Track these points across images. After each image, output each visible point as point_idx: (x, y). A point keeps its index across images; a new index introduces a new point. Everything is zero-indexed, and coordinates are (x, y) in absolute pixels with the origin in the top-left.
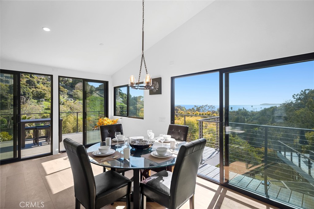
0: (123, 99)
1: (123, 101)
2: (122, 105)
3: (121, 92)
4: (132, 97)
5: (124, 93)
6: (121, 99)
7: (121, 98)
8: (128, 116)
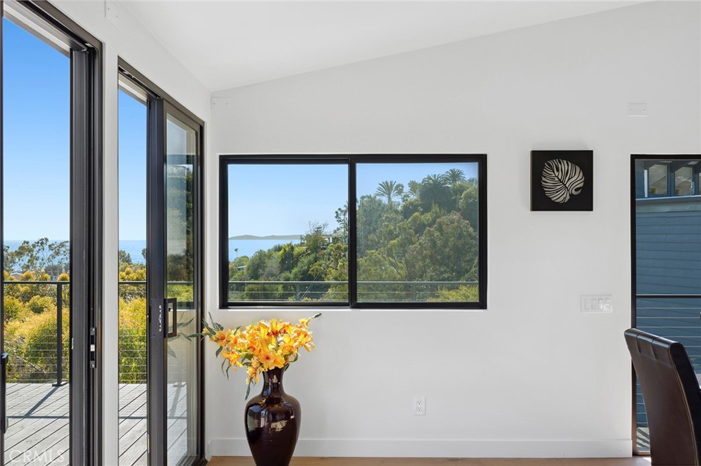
8: (354, 304)
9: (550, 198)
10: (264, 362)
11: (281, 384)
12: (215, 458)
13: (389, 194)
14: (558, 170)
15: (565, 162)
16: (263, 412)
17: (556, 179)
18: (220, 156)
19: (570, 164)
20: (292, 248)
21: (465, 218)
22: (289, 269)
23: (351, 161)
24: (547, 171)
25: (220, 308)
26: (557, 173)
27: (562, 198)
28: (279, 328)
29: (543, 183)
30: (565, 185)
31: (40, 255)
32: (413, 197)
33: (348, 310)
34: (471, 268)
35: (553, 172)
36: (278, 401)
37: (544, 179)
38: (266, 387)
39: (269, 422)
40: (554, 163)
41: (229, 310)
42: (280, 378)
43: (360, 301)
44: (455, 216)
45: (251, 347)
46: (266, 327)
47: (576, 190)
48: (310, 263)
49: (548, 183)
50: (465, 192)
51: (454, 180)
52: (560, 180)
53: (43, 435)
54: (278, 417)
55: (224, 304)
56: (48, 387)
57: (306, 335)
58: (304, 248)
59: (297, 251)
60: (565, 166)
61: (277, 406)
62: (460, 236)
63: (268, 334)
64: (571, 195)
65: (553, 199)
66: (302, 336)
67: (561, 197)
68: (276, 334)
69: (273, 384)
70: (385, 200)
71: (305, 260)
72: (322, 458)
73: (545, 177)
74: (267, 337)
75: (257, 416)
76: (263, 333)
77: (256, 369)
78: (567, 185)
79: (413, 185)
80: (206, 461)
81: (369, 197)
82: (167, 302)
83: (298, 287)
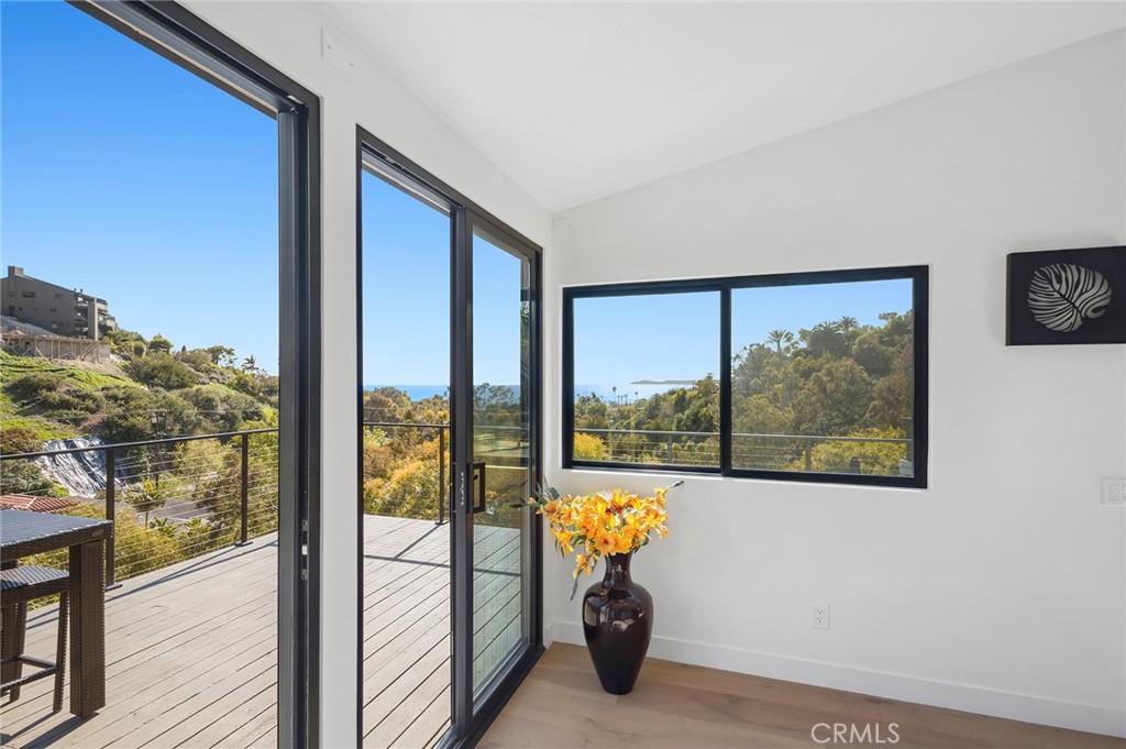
0: (125, 358)
1: (125, 368)
2: (123, 384)
3: (109, 323)
4: (171, 350)
5: (128, 329)
6: (112, 356)
7: (113, 352)
8: (726, 470)
9: (1044, 325)
10: (600, 549)
11: (628, 573)
12: (555, 644)
13: (778, 342)
14: (1059, 281)
15: (1073, 267)
16: (603, 608)
17: (1056, 295)
18: (564, 289)
19: (1083, 270)
20: (685, 392)
21: (859, 364)
22: (682, 411)
23: (724, 286)
24: (1039, 282)
25: (564, 467)
26: (1057, 286)
27: (1067, 324)
28: (623, 501)
29: (1031, 302)
30: (1073, 304)
31: (482, 396)
32: (803, 345)
33: (719, 479)
34: (865, 414)
35: (1051, 283)
36: (625, 595)
37: (1032, 296)
38: (608, 576)
39: (610, 620)
40: (1051, 271)
41: (573, 471)
42: (626, 567)
43: (735, 466)
44: (848, 362)
45: (584, 527)
46: (605, 501)
47: (1094, 311)
48: (701, 407)
49: (1039, 300)
50: (859, 338)
51: (847, 327)
52: (1063, 296)
53: (402, 582)
54: (623, 614)
55: (569, 462)
56: (432, 523)
57: (657, 516)
58: (696, 392)
59: (688, 396)
60: (1072, 273)
61: (622, 601)
62: (853, 381)
63: (608, 511)
64: (1085, 319)
65: (1049, 327)
66: (652, 516)
67: (1065, 321)
68: (619, 509)
69: (617, 573)
70: (774, 347)
71: (697, 403)
72: (684, 666)
73: (1034, 293)
74: (605, 515)
75: (597, 611)
76: (601, 508)
77: (588, 558)
78: (1077, 304)
79: (804, 334)
80: (544, 649)
81: (758, 345)
82: (471, 467)
83: (670, 438)
